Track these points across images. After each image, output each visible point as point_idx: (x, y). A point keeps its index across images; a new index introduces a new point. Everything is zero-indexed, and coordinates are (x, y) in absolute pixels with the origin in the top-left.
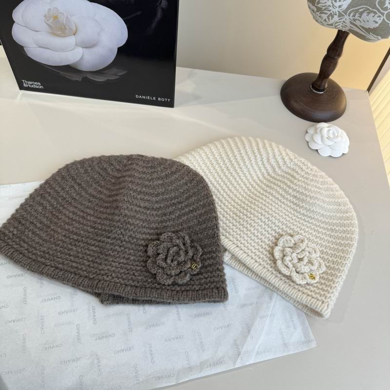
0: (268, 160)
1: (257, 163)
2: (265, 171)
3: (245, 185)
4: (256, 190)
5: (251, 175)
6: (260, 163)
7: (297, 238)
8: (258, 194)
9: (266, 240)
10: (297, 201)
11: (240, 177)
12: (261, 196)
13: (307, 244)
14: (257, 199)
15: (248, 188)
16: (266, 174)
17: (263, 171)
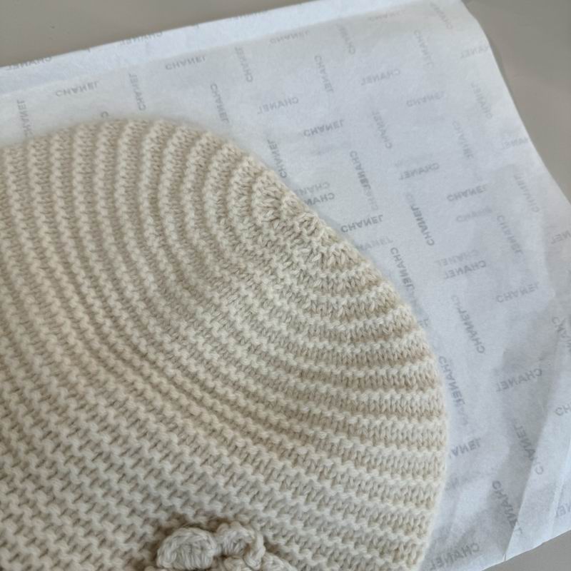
0: (182, 230)
1: (142, 243)
2: (170, 268)
3: (92, 315)
4: (128, 339)
5: (115, 281)
6: (154, 243)
7: (229, 536)
8: (128, 354)
9: (121, 538)
10: (260, 386)
11: (78, 287)
12: (137, 361)
13: (263, 561)
14: (121, 367)
15: (98, 327)
16: (173, 277)
17: (162, 266)
